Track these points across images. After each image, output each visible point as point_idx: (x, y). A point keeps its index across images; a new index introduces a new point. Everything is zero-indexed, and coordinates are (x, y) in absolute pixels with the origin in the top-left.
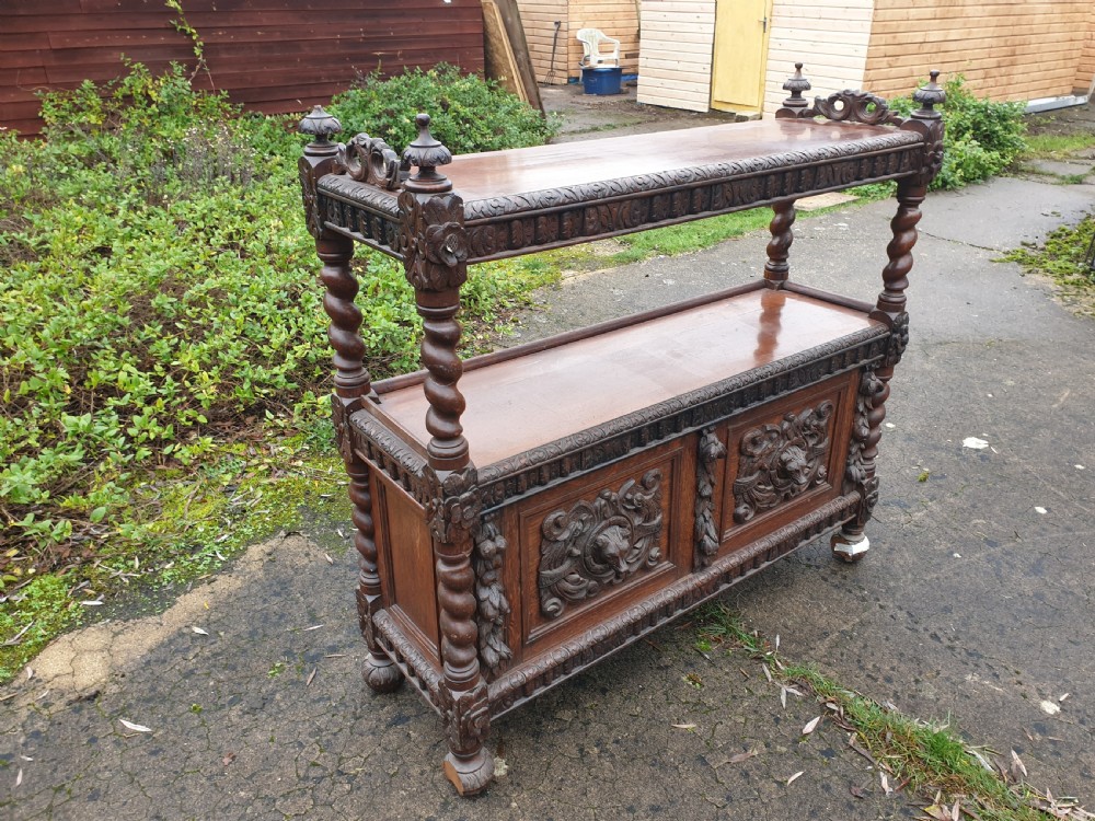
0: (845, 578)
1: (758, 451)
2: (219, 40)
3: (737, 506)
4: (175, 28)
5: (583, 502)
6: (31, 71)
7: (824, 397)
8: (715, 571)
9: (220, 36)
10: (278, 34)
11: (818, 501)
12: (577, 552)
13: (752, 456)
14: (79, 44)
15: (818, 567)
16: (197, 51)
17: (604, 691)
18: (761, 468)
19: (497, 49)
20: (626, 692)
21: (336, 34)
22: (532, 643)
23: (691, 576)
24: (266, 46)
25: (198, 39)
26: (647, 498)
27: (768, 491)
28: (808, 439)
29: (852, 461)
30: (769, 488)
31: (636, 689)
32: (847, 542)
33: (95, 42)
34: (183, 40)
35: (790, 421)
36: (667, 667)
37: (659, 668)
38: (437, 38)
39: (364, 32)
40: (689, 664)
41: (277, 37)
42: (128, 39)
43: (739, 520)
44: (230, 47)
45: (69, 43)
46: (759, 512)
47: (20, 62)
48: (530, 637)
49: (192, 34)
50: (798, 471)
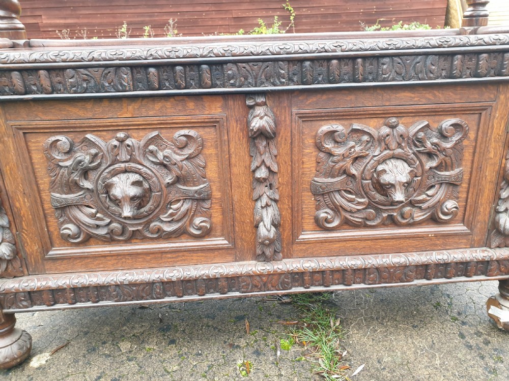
0: (487, 343)
1: (339, 151)
2: (303, 13)
3: (318, 208)
4: (284, 8)
5: (89, 136)
6: (224, 26)
7: (452, 112)
8: (280, 267)
9: (305, 12)
10: (331, 10)
11: (446, 241)
12: (87, 184)
13: (330, 154)
14: (244, 15)
15: (464, 323)
16: (292, 18)
17: (173, 342)
18: (345, 172)
19: (454, 16)
20: (185, 350)
21: (360, 9)
22: (54, 259)
23: (254, 262)
24: (324, 16)
25: (293, 12)
26: (178, 158)
27: (359, 203)
28: (424, 158)
29: (502, 208)
30: (362, 200)
31: (195, 352)
32: (498, 305)
33: (250, 14)
34: (287, 13)
35: (393, 127)
36: (238, 346)
37: (232, 345)
38: (417, 11)
39: (375, 8)
40: (257, 353)
41: (331, 11)
42: (264, 13)
43: (320, 225)
44: (307, 16)
45: (240, 15)
46: (347, 224)
47: (220, 23)
48: (51, 253)
49: (291, 10)
50: (393, 186)
